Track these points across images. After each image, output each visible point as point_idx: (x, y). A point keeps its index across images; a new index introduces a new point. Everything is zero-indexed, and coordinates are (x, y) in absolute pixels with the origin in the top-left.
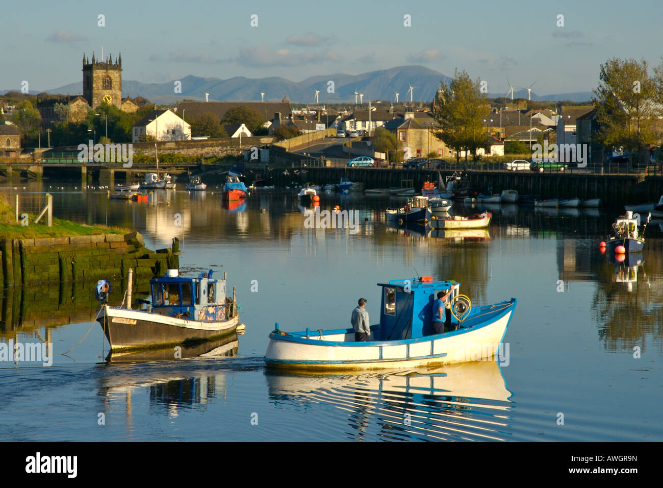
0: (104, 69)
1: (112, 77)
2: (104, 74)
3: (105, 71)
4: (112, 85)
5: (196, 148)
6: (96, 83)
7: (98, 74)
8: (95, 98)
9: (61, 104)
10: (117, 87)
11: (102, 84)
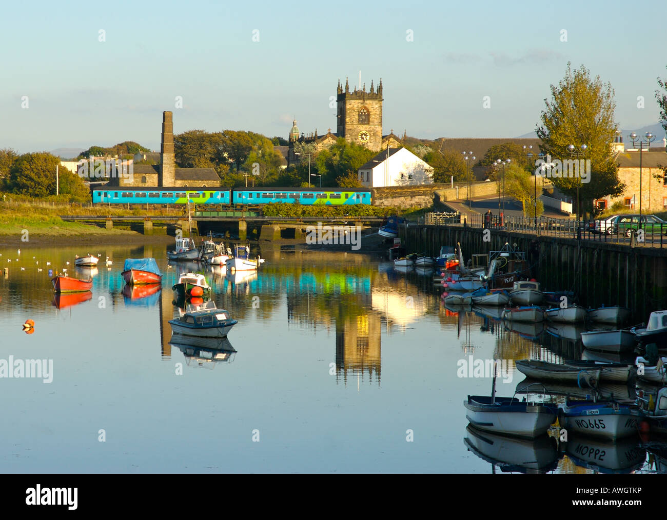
0: (360, 99)
1: (371, 109)
2: (360, 105)
3: (361, 101)
4: (371, 119)
5: (404, 196)
6: (350, 117)
7: (353, 105)
8: (349, 136)
9: (303, 143)
10: (376, 121)
11: (357, 117)
